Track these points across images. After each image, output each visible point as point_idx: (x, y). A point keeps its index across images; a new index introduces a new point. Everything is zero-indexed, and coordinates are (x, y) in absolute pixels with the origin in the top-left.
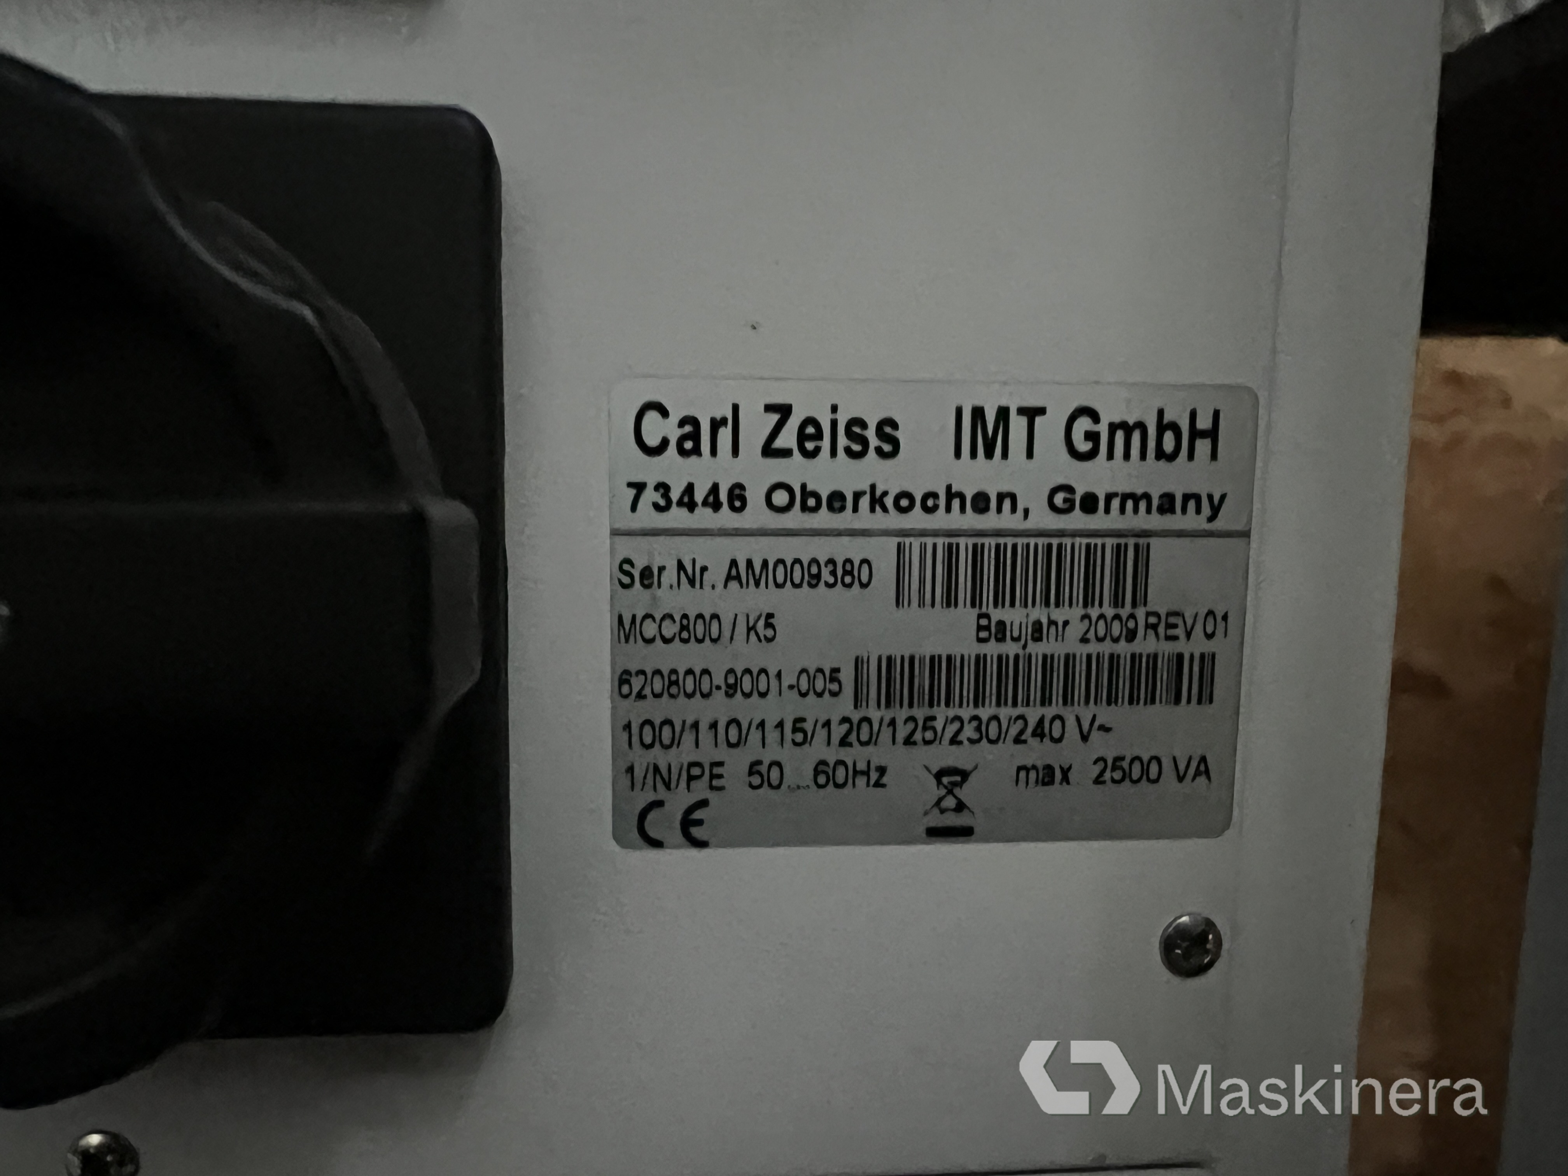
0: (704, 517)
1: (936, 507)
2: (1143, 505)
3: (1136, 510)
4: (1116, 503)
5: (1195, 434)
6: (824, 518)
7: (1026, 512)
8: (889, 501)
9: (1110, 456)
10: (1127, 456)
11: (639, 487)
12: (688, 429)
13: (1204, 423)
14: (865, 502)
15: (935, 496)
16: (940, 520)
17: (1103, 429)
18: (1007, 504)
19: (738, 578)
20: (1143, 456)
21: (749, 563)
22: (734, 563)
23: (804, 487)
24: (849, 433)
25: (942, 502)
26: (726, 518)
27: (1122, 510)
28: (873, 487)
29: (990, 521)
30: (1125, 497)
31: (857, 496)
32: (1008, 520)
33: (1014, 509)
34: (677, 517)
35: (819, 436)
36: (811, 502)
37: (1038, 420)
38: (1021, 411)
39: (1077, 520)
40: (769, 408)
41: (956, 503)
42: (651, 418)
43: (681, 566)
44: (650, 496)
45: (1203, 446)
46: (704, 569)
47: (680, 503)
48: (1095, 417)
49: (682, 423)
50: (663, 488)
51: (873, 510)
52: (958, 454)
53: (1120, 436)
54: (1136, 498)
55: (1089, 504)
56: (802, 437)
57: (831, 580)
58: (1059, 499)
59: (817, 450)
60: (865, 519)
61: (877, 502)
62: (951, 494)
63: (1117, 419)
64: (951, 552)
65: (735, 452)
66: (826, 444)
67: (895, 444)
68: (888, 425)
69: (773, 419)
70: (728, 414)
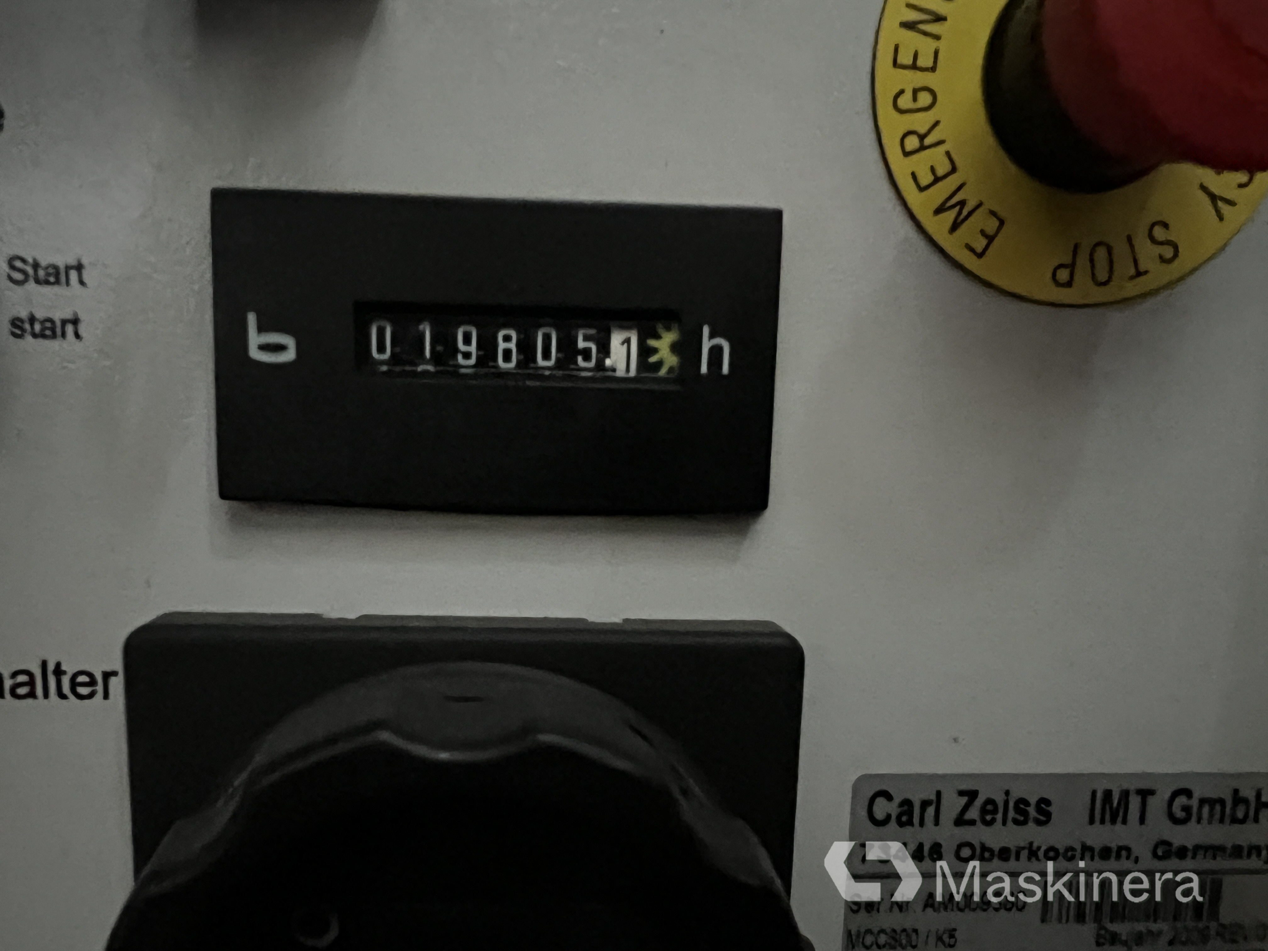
1: (1073, 857)
2: (1221, 852)
4: (1200, 852)
5: (1259, 805)
6: (995, 865)
7: (1137, 858)
8: (1041, 854)
9: (1199, 821)
10: (1210, 821)
12: (906, 808)
14: (1024, 854)
15: (1072, 849)
17: (1194, 803)
18: (1124, 853)
20: (1222, 821)
23: (982, 845)
24: (1016, 810)
27: (1205, 857)
28: (1030, 844)
30: (1207, 848)
31: (1019, 850)
32: (1124, 865)
35: (995, 811)
37: (1149, 798)
38: (1138, 792)
39: (1172, 864)
40: (961, 793)
41: (1088, 855)
42: (880, 802)
48: (1189, 794)
49: (901, 804)
51: (1029, 859)
52: (1091, 821)
53: (1206, 807)
54: (1215, 849)
55: (1182, 853)
56: (984, 811)
57: (997, 906)
58: (1160, 850)
59: (993, 821)
60: (1024, 865)
61: (1033, 854)
62: (1084, 848)
63: (1204, 796)
65: (937, 823)
66: (999, 816)
67: (1048, 815)
68: (1044, 803)
69: (964, 800)
70: (933, 797)
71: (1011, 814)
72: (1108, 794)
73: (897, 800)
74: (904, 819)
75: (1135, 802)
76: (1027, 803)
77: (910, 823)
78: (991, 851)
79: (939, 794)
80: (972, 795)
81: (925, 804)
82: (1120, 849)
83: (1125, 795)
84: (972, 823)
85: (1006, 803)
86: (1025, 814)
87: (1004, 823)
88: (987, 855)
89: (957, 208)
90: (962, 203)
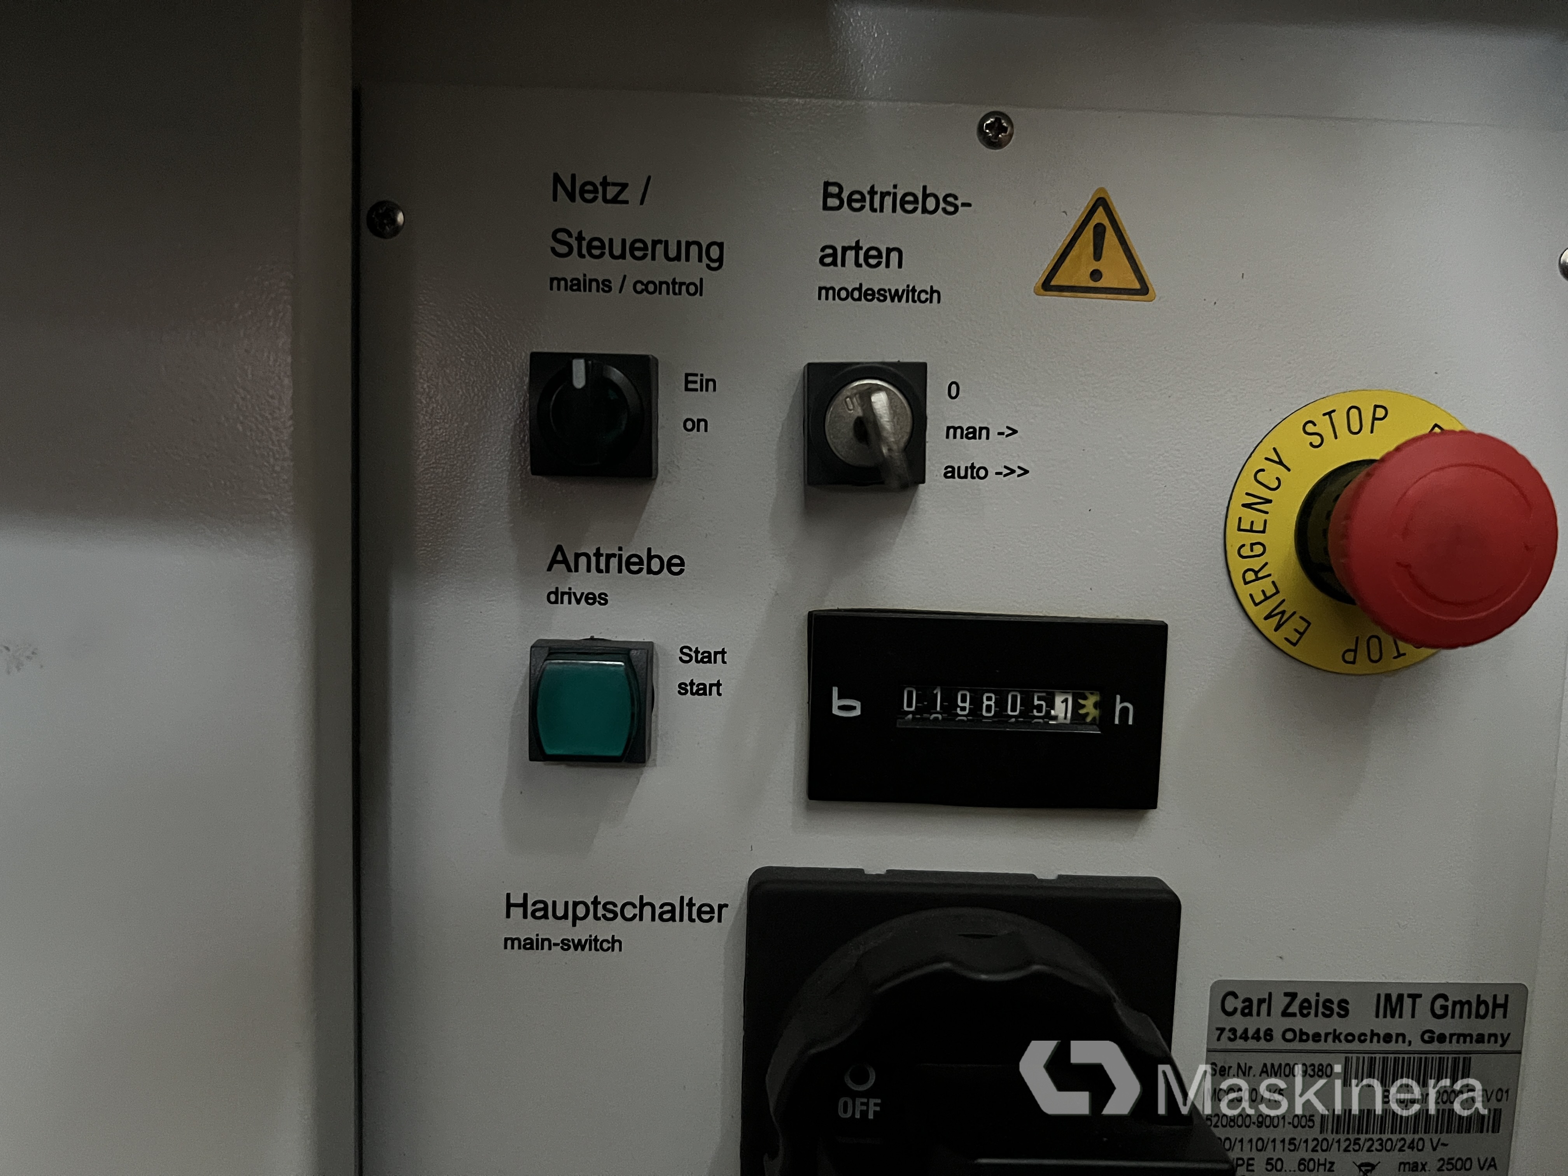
0: (1252, 1044)
1: (1365, 1040)
2: (1468, 1039)
3: (1465, 1042)
4: (1455, 1038)
6: (1310, 1045)
8: (1342, 1037)
9: (1453, 1017)
11: (1222, 1030)
12: (1247, 1004)
13: (1501, 1000)
14: (1330, 1038)
15: (1365, 1035)
16: (1367, 1046)
17: (1450, 1004)
18: (1400, 1039)
19: (1267, 1072)
20: (1469, 1017)
21: (1273, 1065)
22: (1265, 1065)
23: (1301, 1030)
24: (1325, 1006)
25: (1368, 1038)
26: (1263, 1044)
27: (1458, 1042)
28: (1335, 1030)
29: (1392, 1046)
30: (1459, 1035)
31: (1327, 1035)
32: (1401, 1046)
33: (1404, 1042)
34: (1240, 1044)
35: (1310, 1007)
36: (1304, 1037)
37: (1418, 1000)
38: (1410, 996)
39: (1435, 1046)
40: (1286, 994)
41: (1375, 1039)
42: (1230, 999)
43: (1239, 1066)
44: (1227, 1034)
45: (1499, 1012)
46: (1250, 1068)
47: (1241, 1038)
48: (1446, 998)
49: (1244, 1002)
50: (1233, 1031)
51: (1334, 1041)
56: (1301, 1007)
58: (1426, 1037)
59: (1309, 1013)
60: (1330, 1045)
61: (1336, 1037)
62: (1373, 1034)
63: (1456, 999)
64: (1372, 1061)
65: (1269, 1014)
66: (1313, 1012)
67: (1347, 1011)
68: (1343, 1002)
69: (1288, 999)
70: (1267, 997)
71: (1321, 1009)
72: (1388, 997)
73: (1241, 997)
74: (1247, 1011)
75: (1408, 1002)
76: (1332, 1002)
77: (1250, 1014)
78: (1307, 1034)
79: (1270, 994)
80: (1293, 996)
81: (1261, 1001)
82: (1398, 1035)
84: (1294, 1015)
85: (1317, 1001)
86: (1332, 1010)
87: (1316, 1015)
89: (1279, 616)
90: (1283, 612)
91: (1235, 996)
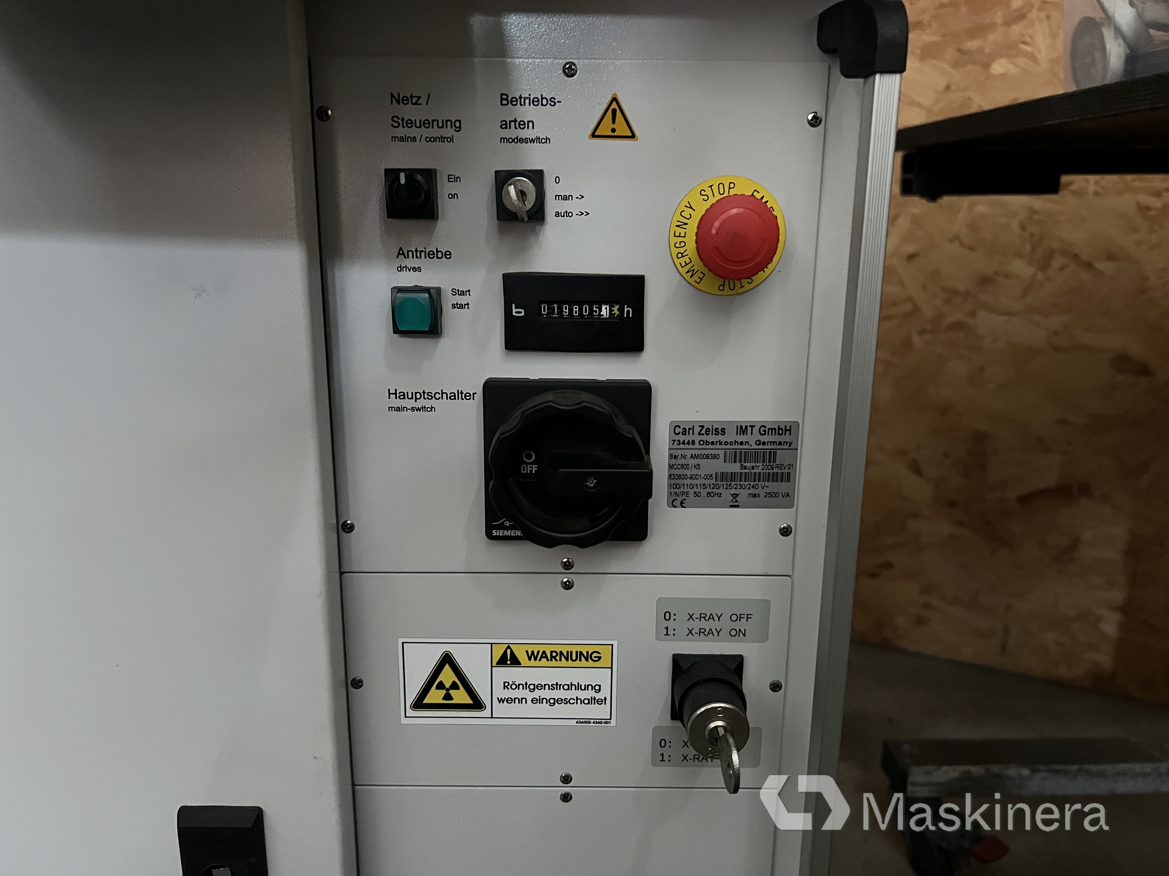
0: (686, 446)
1: (732, 444)
3: (774, 445)
4: (769, 443)
5: (786, 430)
6: (710, 446)
7: (751, 445)
8: (723, 443)
9: (768, 435)
10: (772, 435)
11: (674, 441)
12: (684, 430)
13: (788, 428)
14: (718, 443)
15: (732, 442)
16: (733, 447)
17: (767, 429)
19: (693, 457)
20: (775, 434)
21: (695, 454)
22: (692, 454)
23: (706, 440)
24: (716, 431)
25: (734, 443)
26: (691, 446)
27: (771, 445)
28: (720, 440)
29: (743, 447)
30: (771, 442)
32: (747, 447)
33: (748, 445)
34: (682, 446)
35: (709, 431)
37: (754, 428)
38: (750, 426)
39: (761, 446)
40: (700, 426)
41: (737, 443)
42: (677, 428)
43: (682, 455)
44: (676, 442)
45: (788, 433)
46: (686, 456)
47: (682, 444)
48: (765, 427)
50: (679, 441)
51: (720, 445)
52: (737, 434)
53: (770, 431)
54: (774, 442)
55: (764, 443)
56: (706, 431)
57: (711, 458)
58: (758, 443)
59: (709, 434)
60: (718, 446)
61: (721, 443)
63: (770, 427)
64: (735, 452)
65: (693, 434)
66: (711, 433)
67: (725, 432)
68: (723, 430)
69: (701, 428)
70: (692, 427)
71: (714, 432)
72: (741, 427)
73: (682, 428)
74: (684, 433)
75: (749, 429)
76: (718, 429)
77: (685, 434)
78: (709, 442)
79: (693, 426)
80: (703, 427)
81: (690, 429)
82: (746, 442)
83: (746, 427)
84: (703, 434)
85: (712, 429)
86: (718, 432)
87: (712, 434)
88: (708, 443)
89: (692, 272)
90: (693, 270)
91: (680, 427)
